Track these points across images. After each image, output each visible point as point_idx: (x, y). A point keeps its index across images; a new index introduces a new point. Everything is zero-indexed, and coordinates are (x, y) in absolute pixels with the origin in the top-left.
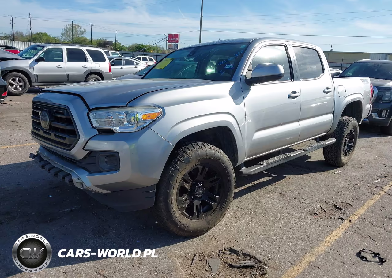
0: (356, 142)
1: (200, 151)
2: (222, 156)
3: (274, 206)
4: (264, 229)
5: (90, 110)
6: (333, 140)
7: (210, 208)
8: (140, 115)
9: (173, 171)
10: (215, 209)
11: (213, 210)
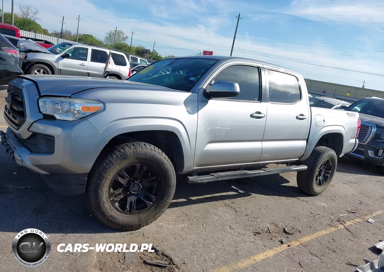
0: (333, 173)
1: (139, 149)
2: (162, 158)
3: (220, 218)
4: (196, 237)
5: (41, 97)
6: (305, 167)
7: (145, 206)
8: (80, 106)
9: (107, 164)
10: (150, 208)
11: (147, 209)
